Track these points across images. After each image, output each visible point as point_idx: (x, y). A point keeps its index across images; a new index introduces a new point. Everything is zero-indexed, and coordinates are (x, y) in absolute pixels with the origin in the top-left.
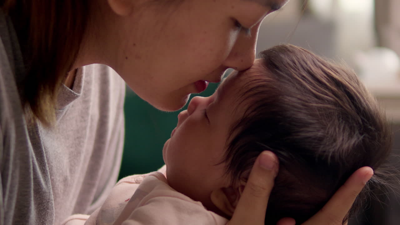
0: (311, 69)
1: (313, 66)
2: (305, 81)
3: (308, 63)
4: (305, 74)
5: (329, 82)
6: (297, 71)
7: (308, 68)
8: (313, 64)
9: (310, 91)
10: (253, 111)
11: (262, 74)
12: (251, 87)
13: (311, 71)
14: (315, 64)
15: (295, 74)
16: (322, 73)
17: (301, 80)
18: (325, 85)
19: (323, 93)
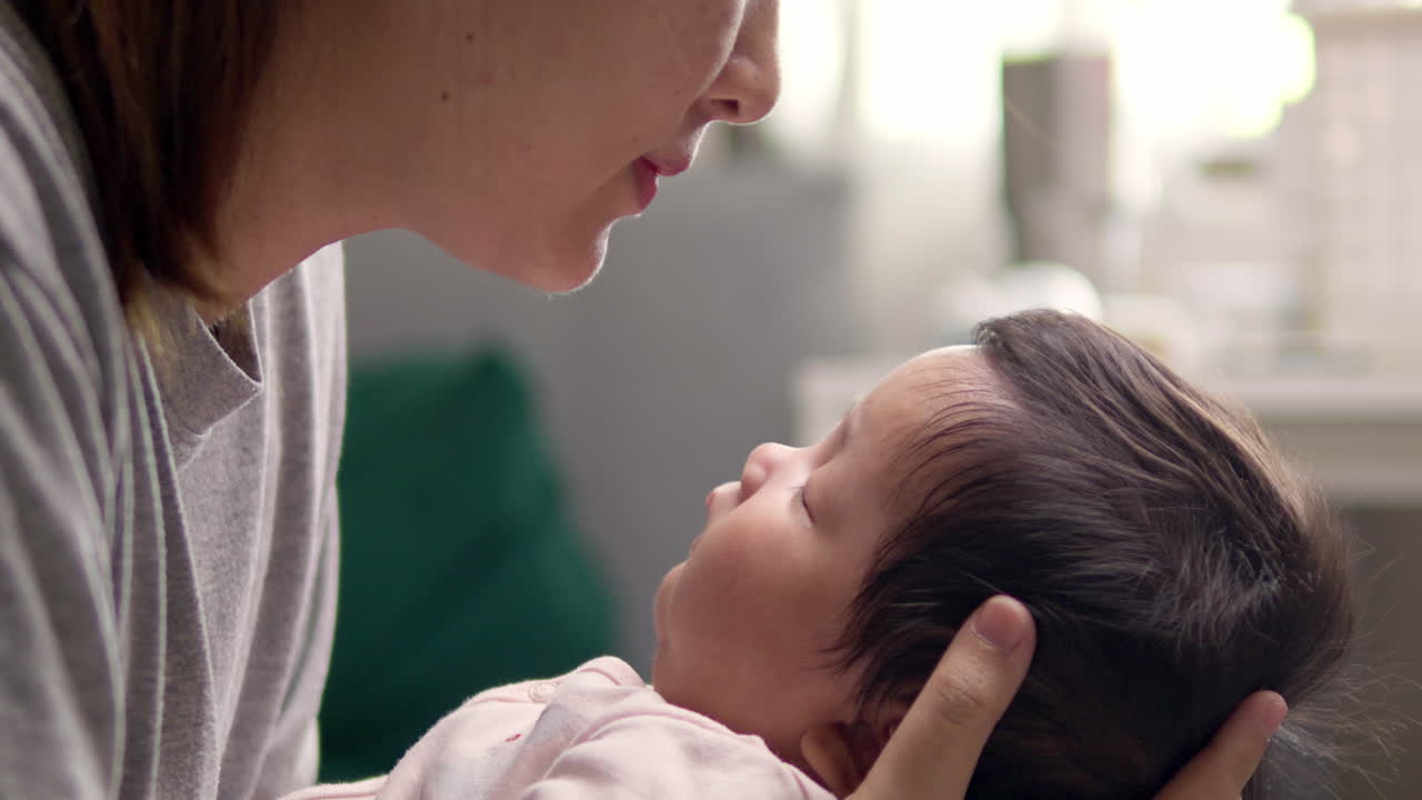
0: (1132, 385)
1: (1137, 377)
2: (1113, 415)
3: (1125, 366)
4: (1111, 396)
5: (1183, 425)
6: (1089, 386)
7: (1125, 382)
8: (1138, 372)
9: (1125, 444)
10: (950, 497)
11: (985, 387)
12: (950, 423)
13: (1132, 390)
14: (1145, 373)
15: (1085, 393)
16: (1164, 399)
17: (1101, 413)
18: (1172, 432)
19: (1162, 453)
